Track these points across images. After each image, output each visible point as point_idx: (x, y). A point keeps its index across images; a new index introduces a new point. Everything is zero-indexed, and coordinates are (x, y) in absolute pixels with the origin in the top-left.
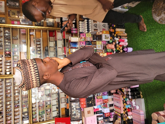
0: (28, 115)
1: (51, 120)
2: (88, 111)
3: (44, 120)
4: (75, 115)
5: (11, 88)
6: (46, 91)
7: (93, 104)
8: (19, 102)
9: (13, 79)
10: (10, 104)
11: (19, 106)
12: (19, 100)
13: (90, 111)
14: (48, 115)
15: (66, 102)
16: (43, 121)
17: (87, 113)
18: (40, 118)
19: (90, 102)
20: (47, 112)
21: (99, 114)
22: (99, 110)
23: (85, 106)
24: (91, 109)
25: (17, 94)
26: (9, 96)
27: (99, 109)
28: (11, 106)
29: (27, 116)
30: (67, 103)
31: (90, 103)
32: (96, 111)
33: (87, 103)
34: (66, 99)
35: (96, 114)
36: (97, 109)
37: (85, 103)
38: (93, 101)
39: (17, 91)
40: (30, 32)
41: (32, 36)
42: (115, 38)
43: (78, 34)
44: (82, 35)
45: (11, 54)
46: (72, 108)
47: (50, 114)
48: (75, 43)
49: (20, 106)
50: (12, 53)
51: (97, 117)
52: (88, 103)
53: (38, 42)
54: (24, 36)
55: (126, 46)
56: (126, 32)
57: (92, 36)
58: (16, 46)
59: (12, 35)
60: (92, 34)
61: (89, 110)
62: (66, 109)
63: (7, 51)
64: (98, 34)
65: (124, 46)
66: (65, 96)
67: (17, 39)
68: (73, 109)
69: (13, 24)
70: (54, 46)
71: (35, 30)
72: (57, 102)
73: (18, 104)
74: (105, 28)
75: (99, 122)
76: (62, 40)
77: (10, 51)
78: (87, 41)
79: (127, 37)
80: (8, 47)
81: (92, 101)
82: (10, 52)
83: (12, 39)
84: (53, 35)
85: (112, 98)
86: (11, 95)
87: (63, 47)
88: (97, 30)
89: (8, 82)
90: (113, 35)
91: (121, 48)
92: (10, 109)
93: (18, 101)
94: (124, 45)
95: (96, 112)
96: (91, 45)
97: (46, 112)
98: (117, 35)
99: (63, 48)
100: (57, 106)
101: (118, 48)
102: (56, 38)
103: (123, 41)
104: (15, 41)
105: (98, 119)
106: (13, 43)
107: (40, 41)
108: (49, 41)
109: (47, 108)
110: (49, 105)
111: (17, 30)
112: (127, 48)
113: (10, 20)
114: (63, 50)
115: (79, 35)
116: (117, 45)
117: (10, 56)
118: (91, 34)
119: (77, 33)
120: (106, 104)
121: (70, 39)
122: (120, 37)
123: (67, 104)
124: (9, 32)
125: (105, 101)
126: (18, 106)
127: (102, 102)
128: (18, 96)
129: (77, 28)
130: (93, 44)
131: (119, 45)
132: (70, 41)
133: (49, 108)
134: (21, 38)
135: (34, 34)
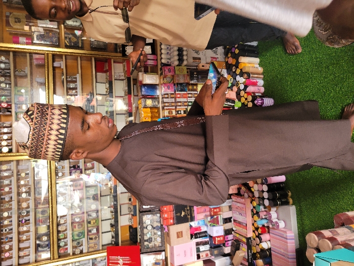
0: (49, 240)
1: (99, 250)
2: (177, 233)
3: (84, 251)
4: (150, 240)
5: (11, 181)
6: (88, 189)
7: (189, 217)
8: (28, 212)
9: (15, 162)
10: (9, 217)
11: (29, 220)
12: (28, 207)
13: (182, 232)
14: (91, 241)
15: (132, 213)
16: (81, 252)
17: (176, 236)
18: (74, 247)
19: (183, 213)
20: (90, 233)
21: (201, 238)
22: (202, 231)
23: (172, 221)
24: (184, 227)
25: (24, 195)
26: (7, 199)
27: (202, 228)
28: (11, 221)
29: (47, 243)
30: (133, 215)
31: (182, 216)
32: (195, 232)
33: (176, 216)
34: (132, 208)
35: (196, 238)
36: (196, 229)
37: (173, 214)
38: (189, 212)
39: (24, 190)
40: (53, 61)
41: (57, 71)
42: (238, 78)
43: (159, 67)
44: (167, 70)
45: (11, 108)
46: (145, 225)
47: (96, 238)
48: (153, 87)
49: (31, 221)
50: (13, 106)
51: (198, 244)
52: (179, 214)
53: (71, 84)
54: (41, 70)
55: (260, 94)
56: (260, 65)
57: (187, 72)
58: (23, 91)
59: (15, 67)
60: (190, 69)
61: (179, 231)
62: (130, 227)
63: (3, 102)
64: (201, 67)
65: (257, 94)
66: (130, 200)
67: (26, 76)
68: (147, 228)
69: (17, 43)
70: (106, 92)
71: (64, 57)
72: (112, 212)
73: (26, 216)
74: (216, 56)
75: (201, 255)
76: (123, 80)
77: (11, 102)
78: (178, 84)
79: (262, 76)
80: (6, 93)
81: (188, 210)
82: (11, 105)
83: (15, 76)
84: (105, 70)
85: (230, 205)
86: (11, 198)
87: (126, 95)
88: (200, 59)
89: (5, 169)
90: (234, 70)
91: (250, 98)
92: (10, 228)
93: (28, 210)
94: (256, 91)
95: (196, 234)
96: (185, 92)
97: (88, 235)
98: (241, 70)
99: (127, 97)
100: (113, 221)
101: (244, 99)
102: (111, 76)
103: (255, 84)
104: (20, 81)
105: (198, 250)
106: (16, 85)
107: (76, 82)
108: (96, 82)
109: (89, 225)
110: (94, 219)
111: (26, 56)
112: (262, 100)
113: (11, 34)
114: (127, 100)
115: (161, 69)
116: (242, 93)
117: (9, 113)
118: (187, 69)
119: (157, 65)
120: (215, 217)
121: (140, 78)
122: (248, 74)
123: (134, 217)
124: (7, 61)
125: (215, 210)
126: (26, 220)
127: (208, 213)
128: (27, 200)
129: (157, 55)
130: (189, 90)
131: (245, 93)
132: (141, 82)
133: (94, 225)
134: (33, 73)
135: (63, 67)
